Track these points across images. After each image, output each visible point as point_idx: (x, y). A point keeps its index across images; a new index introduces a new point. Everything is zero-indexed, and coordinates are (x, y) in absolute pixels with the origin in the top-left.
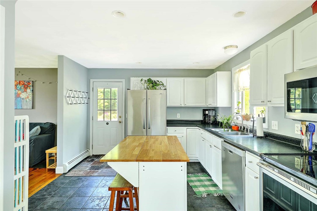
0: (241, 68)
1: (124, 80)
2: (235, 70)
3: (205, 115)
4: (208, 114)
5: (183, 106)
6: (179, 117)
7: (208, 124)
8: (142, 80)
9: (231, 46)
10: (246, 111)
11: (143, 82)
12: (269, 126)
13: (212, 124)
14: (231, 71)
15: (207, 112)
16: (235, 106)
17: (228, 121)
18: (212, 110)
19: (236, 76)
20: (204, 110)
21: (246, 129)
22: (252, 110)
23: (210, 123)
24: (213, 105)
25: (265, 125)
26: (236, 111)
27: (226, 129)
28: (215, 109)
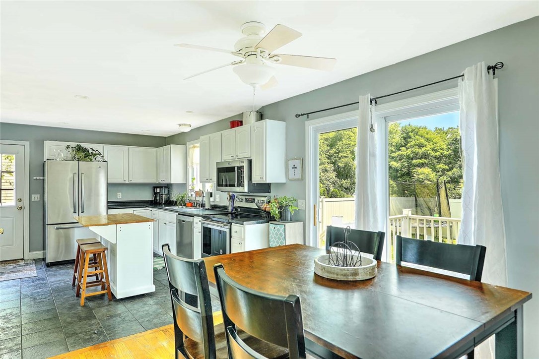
0: (195, 145)
1: (27, 144)
2: (190, 145)
3: (155, 194)
4: (159, 193)
5: (127, 182)
6: (120, 198)
7: (160, 204)
8: (68, 147)
9: (185, 125)
10: (198, 187)
11: (70, 150)
12: (214, 200)
13: (164, 204)
14: (185, 144)
15: (158, 190)
16: (190, 183)
17: (182, 198)
18: (165, 187)
19: (190, 152)
20: (155, 188)
21: (198, 205)
22: (204, 186)
23: (162, 203)
24: (167, 182)
25: (212, 199)
26: (190, 188)
27: (180, 207)
28: (168, 186)
